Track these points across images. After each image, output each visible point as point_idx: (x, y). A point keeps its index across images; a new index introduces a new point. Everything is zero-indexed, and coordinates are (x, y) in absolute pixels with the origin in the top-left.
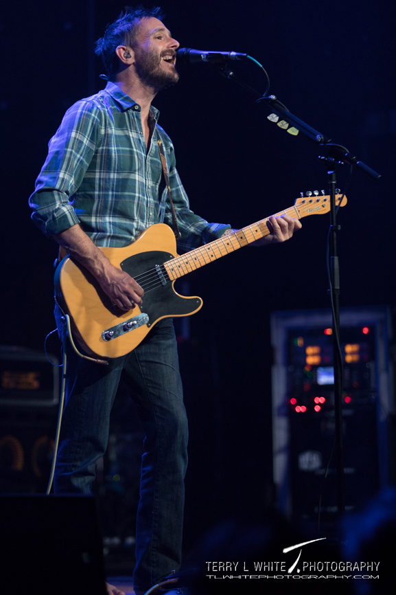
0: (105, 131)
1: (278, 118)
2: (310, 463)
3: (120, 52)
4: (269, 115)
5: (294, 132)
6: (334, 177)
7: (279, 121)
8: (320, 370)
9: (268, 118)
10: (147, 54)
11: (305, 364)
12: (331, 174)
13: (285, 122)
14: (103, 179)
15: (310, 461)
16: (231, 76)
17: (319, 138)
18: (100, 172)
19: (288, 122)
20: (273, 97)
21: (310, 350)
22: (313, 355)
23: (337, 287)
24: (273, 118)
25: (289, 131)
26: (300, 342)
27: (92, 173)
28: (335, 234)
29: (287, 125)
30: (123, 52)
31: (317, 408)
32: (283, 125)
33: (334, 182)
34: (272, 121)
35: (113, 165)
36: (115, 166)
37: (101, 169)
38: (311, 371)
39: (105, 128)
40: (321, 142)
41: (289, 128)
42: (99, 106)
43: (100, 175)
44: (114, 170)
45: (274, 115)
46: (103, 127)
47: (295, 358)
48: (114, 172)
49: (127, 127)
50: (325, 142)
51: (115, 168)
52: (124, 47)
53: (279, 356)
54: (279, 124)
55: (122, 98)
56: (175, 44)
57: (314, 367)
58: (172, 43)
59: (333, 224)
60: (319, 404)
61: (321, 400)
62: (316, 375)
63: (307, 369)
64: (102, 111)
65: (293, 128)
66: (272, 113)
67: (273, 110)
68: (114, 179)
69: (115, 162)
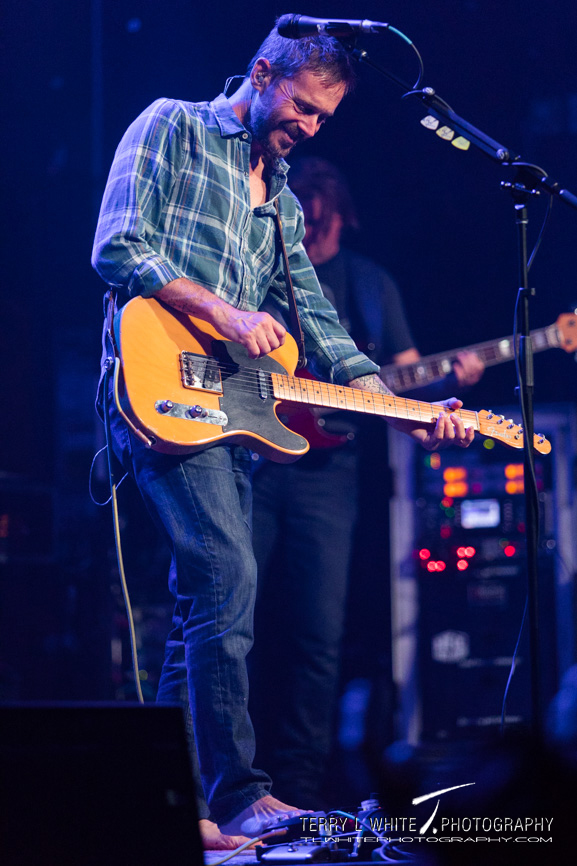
1: (437, 123)
2: (451, 650)
4: (423, 118)
5: (462, 144)
6: (525, 215)
7: (439, 127)
8: (467, 506)
9: (423, 122)
11: (443, 496)
12: (521, 210)
13: (448, 130)
14: (178, 217)
15: (450, 647)
16: (363, 58)
17: (501, 152)
18: (176, 207)
19: (452, 129)
20: (430, 91)
21: (451, 474)
22: (456, 481)
23: (531, 383)
24: (430, 122)
25: (455, 143)
26: (434, 461)
28: (526, 302)
29: (452, 134)
31: (462, 565)
32: (446, 133)
33: (525, 222)
36: (199, 203)
37: (177, 202)
38: (452, 506)
39: (191, 144)
40: (504, 160)
41: (454, 138)
43: (175, 211)
44: (197, 209)
45: (432, 119)
46: (187, 141)
47: (426, 487)
48: (196, 212)
50: (510, 160)
51: (198, 205)
53: (402, 484)
54: (439, 133)
57: (457, 501)
59: (523, 286)
60: (465, 558)
61: (468, 552)
62: (460, 512)
63: (446, 504)
65: (461, 138)
66: (428, 115)
67: (430, 110)
68: (194, 221)
69: (200, 196)
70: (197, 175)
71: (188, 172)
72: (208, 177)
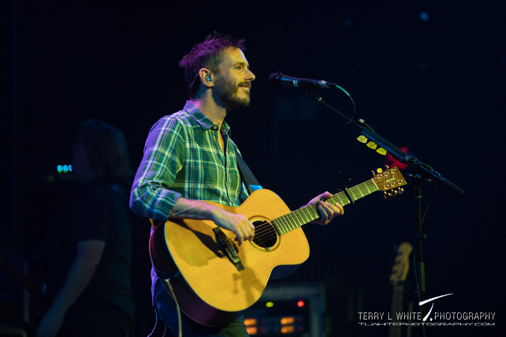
0: (190, 145)
3: (203, 74)
4: (358, 136)
5: (382, 152)
6: (420, 193)
7: (368, 142)
9: (358, 139)
10: (226, 83)
13: (373, 143)
14: (191, 188)
16: (320, 101)
17: (407, 157)
18: (189, 182)
19: (376, 143)
20: (362, 121)
22: (251, 326)
23: (424, 290)
24: (362, 139)
25: (378, 151)
27: (181, 183)
28: (421, 243)
29: (376, 146)
30: (205, 74)
32: (372, 145)
33: (420, 197)
34: (362, 142)
35: (200, 176)
36: (202, 177)
37: (189, 179)
39: (190, 143)
41: (377, 148)
42: (182, 123)
43: (189, 185)
44: (201, 181)
45: (363, 137)
46: (188, 142)
48: (201, 183)
49: (208, 144)
50: (412, 161)
51: (202, 179)
52: (207, 70)
54: (368, 145)
55: (202, 120)
56: (251, 77)
58: (249, 76)
59: (419, 234)
64: (185, 128)
65: (381, 148)
66: (361, 135)
67: (363, 132)
68: (201, 188)
69: (202, 173)
70: (197, 161)
71: (192, 161)
72: (203, 160)
